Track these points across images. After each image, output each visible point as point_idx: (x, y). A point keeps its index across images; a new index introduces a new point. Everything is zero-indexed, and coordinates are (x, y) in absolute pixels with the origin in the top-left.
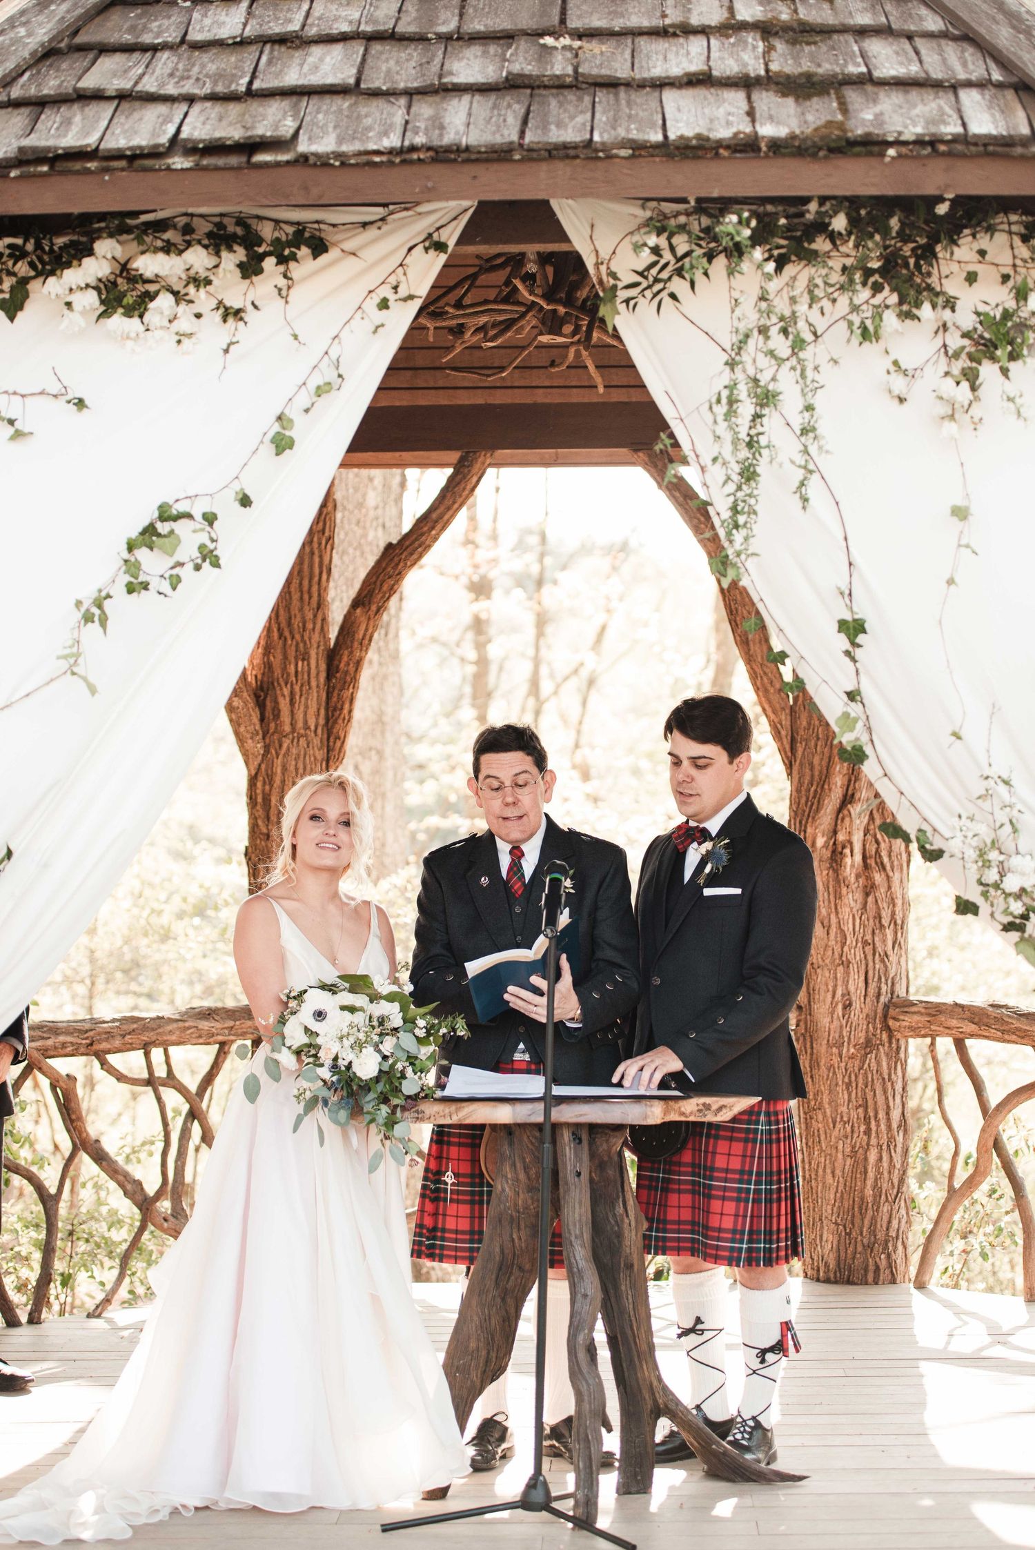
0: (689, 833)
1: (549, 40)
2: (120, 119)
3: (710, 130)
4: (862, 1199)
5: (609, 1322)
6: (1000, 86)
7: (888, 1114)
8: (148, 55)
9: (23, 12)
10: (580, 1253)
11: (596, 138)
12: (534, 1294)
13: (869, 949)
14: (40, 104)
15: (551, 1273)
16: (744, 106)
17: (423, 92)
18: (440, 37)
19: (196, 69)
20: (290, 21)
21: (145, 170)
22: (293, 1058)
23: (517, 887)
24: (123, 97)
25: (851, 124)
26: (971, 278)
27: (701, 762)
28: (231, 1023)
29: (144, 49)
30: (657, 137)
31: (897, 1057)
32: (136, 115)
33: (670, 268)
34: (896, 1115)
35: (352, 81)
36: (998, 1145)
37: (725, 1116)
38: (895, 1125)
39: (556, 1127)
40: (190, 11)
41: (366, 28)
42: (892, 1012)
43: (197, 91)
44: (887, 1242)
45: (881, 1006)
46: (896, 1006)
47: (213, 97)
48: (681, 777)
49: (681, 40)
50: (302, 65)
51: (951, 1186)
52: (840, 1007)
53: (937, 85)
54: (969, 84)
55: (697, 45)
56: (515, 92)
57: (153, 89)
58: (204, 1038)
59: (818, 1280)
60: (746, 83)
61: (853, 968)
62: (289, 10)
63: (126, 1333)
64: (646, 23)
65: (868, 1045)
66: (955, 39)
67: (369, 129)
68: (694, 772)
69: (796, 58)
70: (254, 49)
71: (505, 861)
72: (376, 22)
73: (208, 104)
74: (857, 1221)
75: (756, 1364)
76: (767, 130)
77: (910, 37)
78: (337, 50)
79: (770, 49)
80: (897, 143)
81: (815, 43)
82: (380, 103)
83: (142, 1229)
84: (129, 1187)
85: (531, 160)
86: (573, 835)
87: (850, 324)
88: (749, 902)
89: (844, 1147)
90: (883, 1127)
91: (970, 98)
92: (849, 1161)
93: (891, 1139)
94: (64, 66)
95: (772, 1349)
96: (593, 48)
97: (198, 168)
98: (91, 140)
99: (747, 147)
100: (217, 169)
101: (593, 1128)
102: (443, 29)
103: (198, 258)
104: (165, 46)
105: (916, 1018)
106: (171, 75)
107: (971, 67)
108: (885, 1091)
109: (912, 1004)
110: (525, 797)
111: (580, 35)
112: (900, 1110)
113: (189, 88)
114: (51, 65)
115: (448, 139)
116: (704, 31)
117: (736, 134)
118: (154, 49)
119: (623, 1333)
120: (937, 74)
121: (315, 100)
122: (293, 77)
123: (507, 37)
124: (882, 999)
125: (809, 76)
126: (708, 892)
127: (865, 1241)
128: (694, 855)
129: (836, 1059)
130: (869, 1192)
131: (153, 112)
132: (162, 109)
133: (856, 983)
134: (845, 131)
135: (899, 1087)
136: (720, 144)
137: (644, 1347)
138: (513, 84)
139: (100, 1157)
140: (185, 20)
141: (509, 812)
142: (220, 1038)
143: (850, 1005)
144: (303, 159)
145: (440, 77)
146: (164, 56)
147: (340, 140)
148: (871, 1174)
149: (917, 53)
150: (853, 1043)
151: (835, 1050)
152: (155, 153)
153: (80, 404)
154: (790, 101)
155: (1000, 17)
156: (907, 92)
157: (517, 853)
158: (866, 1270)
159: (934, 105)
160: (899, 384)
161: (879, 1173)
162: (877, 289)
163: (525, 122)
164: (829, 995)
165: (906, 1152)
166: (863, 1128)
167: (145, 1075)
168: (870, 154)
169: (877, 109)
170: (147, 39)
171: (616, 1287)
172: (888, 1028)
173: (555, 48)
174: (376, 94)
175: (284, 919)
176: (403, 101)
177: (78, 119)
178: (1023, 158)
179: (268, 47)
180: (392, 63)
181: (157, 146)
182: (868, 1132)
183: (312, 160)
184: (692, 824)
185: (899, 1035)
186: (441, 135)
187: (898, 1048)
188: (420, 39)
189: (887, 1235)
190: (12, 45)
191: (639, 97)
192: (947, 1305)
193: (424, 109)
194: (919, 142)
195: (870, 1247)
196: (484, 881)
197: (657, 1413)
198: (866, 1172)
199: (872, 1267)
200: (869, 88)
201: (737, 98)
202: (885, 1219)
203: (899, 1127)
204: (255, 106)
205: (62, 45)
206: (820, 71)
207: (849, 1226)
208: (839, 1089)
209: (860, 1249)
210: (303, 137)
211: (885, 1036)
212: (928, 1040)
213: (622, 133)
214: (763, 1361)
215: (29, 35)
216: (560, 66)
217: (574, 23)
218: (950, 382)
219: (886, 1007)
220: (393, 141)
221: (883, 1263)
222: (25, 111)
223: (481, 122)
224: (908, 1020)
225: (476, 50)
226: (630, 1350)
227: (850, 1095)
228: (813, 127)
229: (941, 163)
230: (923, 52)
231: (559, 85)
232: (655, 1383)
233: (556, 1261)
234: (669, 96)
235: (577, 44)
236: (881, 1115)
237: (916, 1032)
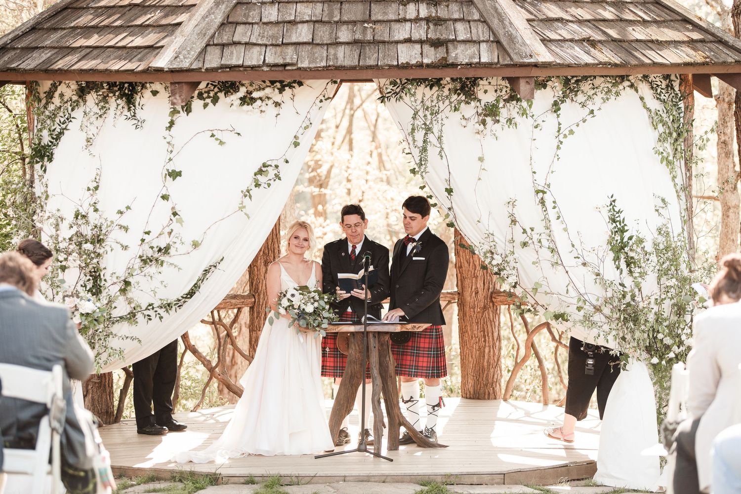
0: (409, 239)
1: (366, 25)
2: (247, 53)
3: (410, 60)
4: (483, 366)
5: (384, 394)
6: (492, 42)
7: (493, 334)
8: (251, 26)
9: (212, 8)
10: (375, 372)
11: (379, 64)
12: (361, 385)
13: (485, 271)
14: (223, 46)
15: (367, 380)
16: (420, 50)
17: (331, 44)
18: (334, 22)
19: (266, 33)
20: (291, 14)
21: (256, 70)
22: (285, 311)
23: (353, 257)
24: (246, 44)
25: (448, 59)
26: (486, 92)
27: (413, 218)
28: (243, 300)
29: (249, 24)
30: (395, 63)
31: (496, 313)
32: (251, 51)
33: (400, 87)
34: (496, 335)
35: (311, 41)
36: (533, 345)
37: (421, 330)
38: (495, 339)
39: (368, 333)
40: (261, 7)
41: (314, 19)
42: (493, 295)
43: (268, 43)
44: (493, 383)
45: (490, 293)
46: (495, 293)
47: (272, 45)
48: (406, 223)
49: (404, 24)
50: (296, 33)
51: (516, 362)
52: (474, 293)
53: (475, 42)
54: (483, 41)
55: (408, 24)
56: (357, 44)
57: (255, 42)
58: (233, 306)
59: (467, 398)
60: (421, 42)
61: (479, 279)
62: (290, 9)
63: (209, 416)
64: (394, 18)
65: (485, 308)
66: (482, 22)
67: (317, 58)
68: (410, 221)
69: (435, 31)
70: (281, 25)
71: (350, 249)
72: (315, 16)
73: (271, 47)
74: (481, 375)
75: (431, 411)
76: (426, 61)
77: (469, 22)
78: (306, 25)
79: (428, 28)
80: (461, 64)
81: (442, 25)
82: (319, 48)
83: (211, 379)
84: (206, 363)
85: (361, 69)
86: (373, 243)
87: (451, 107)
88: (427, 262)
89: (476, 347)
90: (491, 339)
91: (483, 46)
92: (478, 352)
93: (494, 344)
94: (227, 30)
95: (436, 406)
96: (378, 27)
97: (271, 70)
98: (240, 62)
99: (420, 65)
100: (276, 71)
101: (379, 333)
102: (336, 19)
103: (268, 91)
104: (256, 23)
105: (502, 298)
106: (259, 35)
107: (485, 35)
108: (491, 326)
109: (501, 292)
110: (359, 229)
111: (375, 22)
112: (497, 333)
113: (265, 42)
114: (223, 29)
115: (339, 63)
116: (410, 20)
117: (417, 62)
118: (252, 24)
119: (389, 398)
120: (474, 39)
121: (301, 45)
122: (294, 39)
123: (354, 23)
124: (490, 290)
125: (438, 39)
126: (414, 258)
127: (484, 383)
128: (410, 247)
129: (472, 313)
130: (485, 364)
131: (256, 50)
132: (258, 48)
133: (480, 284)
134: (446, 61)
135: (497, 324)
136: (413, 65)
137: (395, 403)
138: (355, 42)
139: (195, 351)
140: (259, 11)
141: (354, 234)
142: (239, 306)
143: (478, 292)
144: (299, 69)
145: (336, 39)
146: (256, 26)
147: (309, 63)
148: (486, 357)
149: (470, 28)
150: (479, 307)
151: (472, 310)
152: (259, 66)
153: (239, 134)
154: (433, 48)
155: (495, 15)
156: (466, 44)
157: (354, 247)
158: (485, 394)
159: (472, 50)
160: (464, 122)
161: (489, 357)
162: (459, 95)
163: (360, 56)
164: (470, 289)
165: (500, 349)
166: (483, 339)
167: (211, 320)
168: (453, 67)
169: (456, 52)
170: (250, 20)
171: (387, 383)
172: (493, 302)
173: (367, 27)
174: (318, 44)
175: (283, 270)
176: (325, 47)
177: (235, 52)
178: (495, 68)
179: (285, 24)
180: (322, 32)
181: (260, 65)
182: (485, 341)
183: (302, 69)
184: (410, 236)
185: (496, 304)
186: (337, 62)
187: (497, 309)
188: (329, 22)
189: (493, 380)
190: (211, 22)
191: (391, 47)
192: (513, 406)
193: (332, 51)
194: (467, 64)
195: (486, 385)
196: (343, 254)
197: (400, 424)
198: (484, 356)
199: (487, 393)
200: (455, 43)
201: (418, 46)
202: (492, 374)
203: (497, 339)
204: (284, 47)
205: (225, 22)
206: (442, 37)
207: (478, 377)
208: (474, 325)
209: (482, 386)
210: (299, 62)
211: (491, 304)
212: (507, 306)
213: (386, 62)
214: (434, 410)
215: (216, 18)
216: (369, 37)
217: (373, 18)
218: (477, 124)
219: (492, 293)
220: (323, 64)
221: (491, 392)
222: (218, 47)
223: (348, 57)
224: (500, 299)
225: (344, 27)
226: (391, 404)
227: (478, 327)
228: (438, 59)
229: (473, 69)
230: (472, 28)
231: (369, 42)
232: (399, 414)
233: (369, 377)
234: (400, 46)
235: (374, 26)
236: (490, 334)
237: (503, 303)
